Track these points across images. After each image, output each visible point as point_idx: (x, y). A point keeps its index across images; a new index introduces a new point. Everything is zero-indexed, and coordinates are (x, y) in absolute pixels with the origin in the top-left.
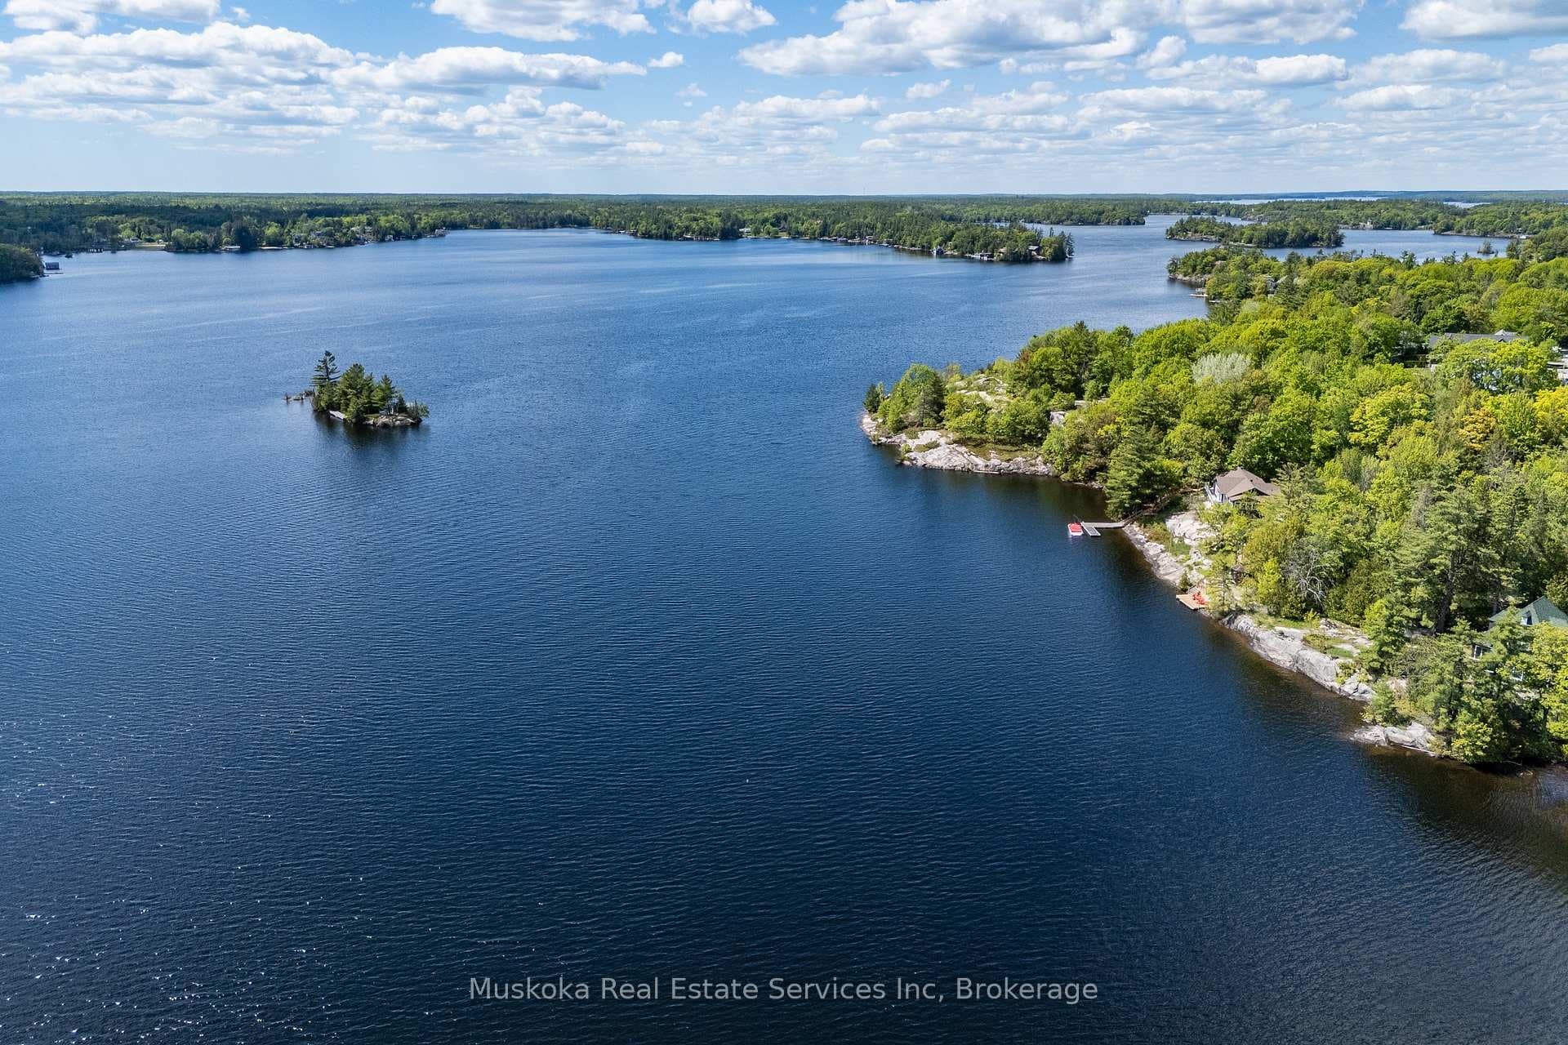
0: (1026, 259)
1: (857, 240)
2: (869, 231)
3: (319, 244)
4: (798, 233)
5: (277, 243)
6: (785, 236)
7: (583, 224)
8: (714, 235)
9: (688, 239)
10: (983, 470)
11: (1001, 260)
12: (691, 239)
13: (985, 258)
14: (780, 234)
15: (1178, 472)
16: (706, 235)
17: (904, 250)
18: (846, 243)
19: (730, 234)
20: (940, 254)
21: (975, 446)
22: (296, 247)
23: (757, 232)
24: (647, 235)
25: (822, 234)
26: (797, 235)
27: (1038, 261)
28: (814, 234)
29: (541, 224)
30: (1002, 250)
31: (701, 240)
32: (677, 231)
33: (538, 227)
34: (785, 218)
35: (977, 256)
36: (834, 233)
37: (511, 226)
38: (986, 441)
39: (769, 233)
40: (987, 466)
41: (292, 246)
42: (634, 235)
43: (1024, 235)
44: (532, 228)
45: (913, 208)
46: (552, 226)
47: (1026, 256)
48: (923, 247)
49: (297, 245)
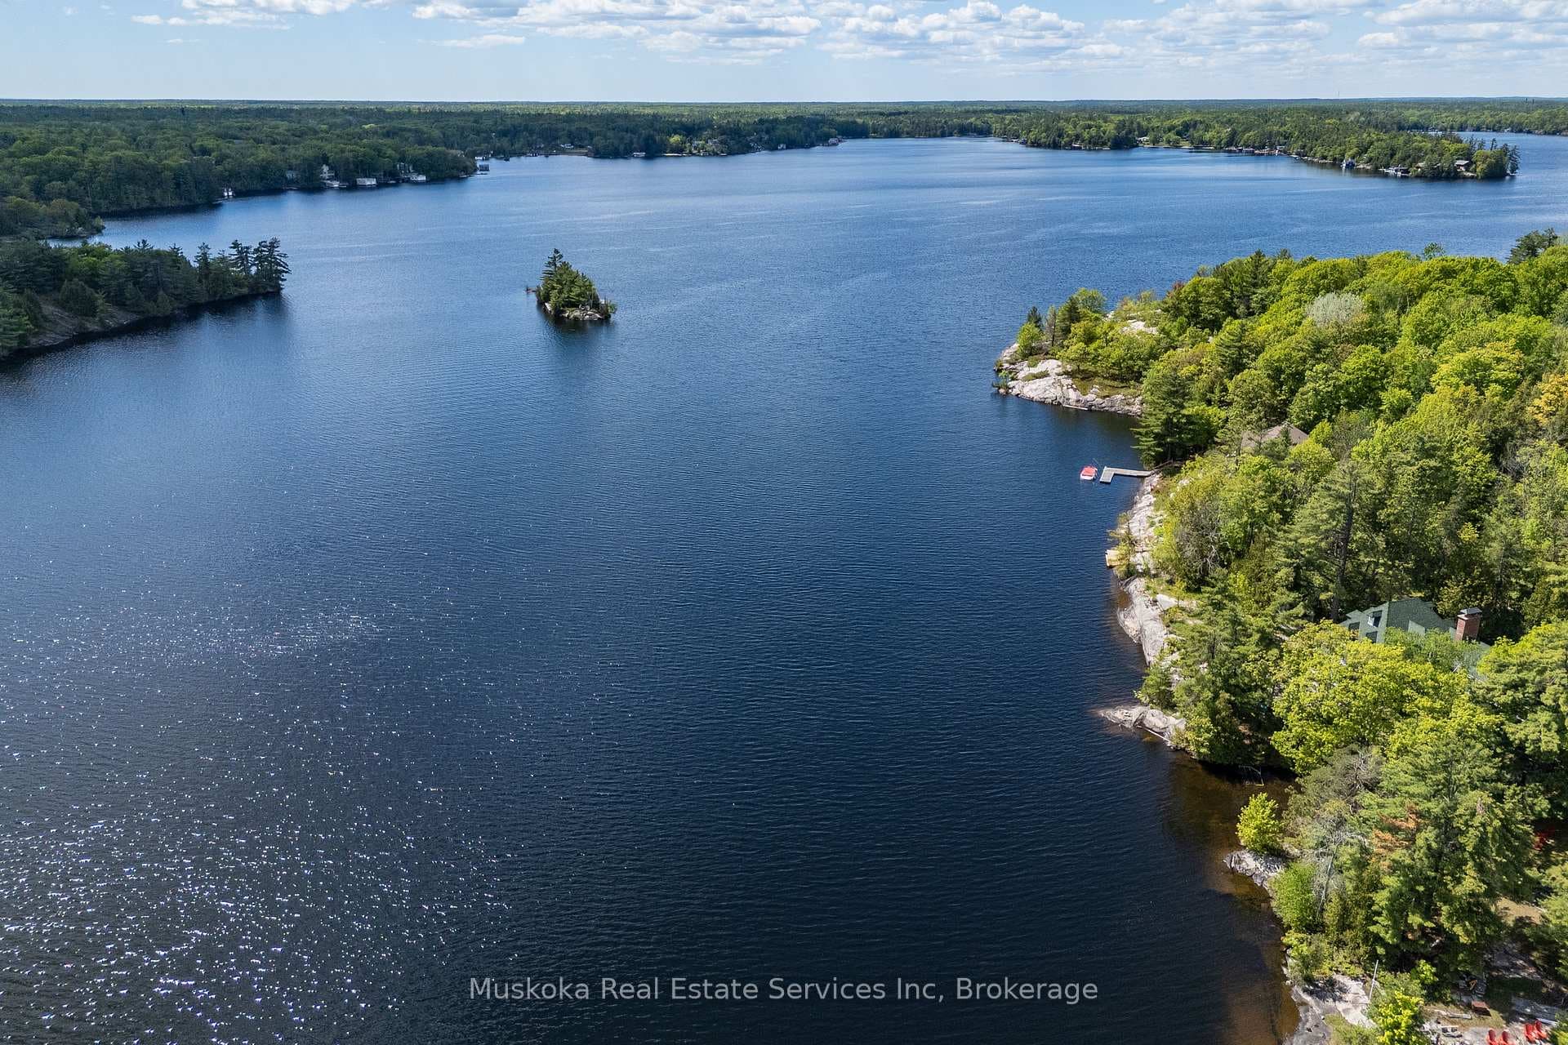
0: (1450, 176)
1: (1265, 151)
2: (1282, 140)
3: (713, 152)
4: (1202, 142)
5: (679, 150)
6: (1186, 146)
7: (984, 132)
8: (1104, 144)
9: (1075, 148)
10: (1073, 404)
11: (1417, 177)
12: (1079, 148)
13: (1399, 174)
14: (1182, 143)
15: (1215, 421)
16: (1095, 144)
17: (1312, 162)
18: (1252, 154)
19: (1123, 143)
20: (1350, 166)
21: (1083, 379)
22: (694, 155)
23: (1155, 141)
24: (1036, 144)
25: (1229, 144)
26: (1200, 146)
27: (1465, 178)
28: (1219, 143)
29: (939, 133)
30: (1420, 164)
31: (1090, 150)
32: (1066, 139)
33: (935, 136)
34: (1195, 126)
35: (1391, 171)
36: (1242, 143)
37: (910, 135)
38: (1095, 374)
39: (1169, 142)
40: (1078, 401)
41: (691, 154)
42: (1024, 143)
43: (1453, 147)
44: (930, 137)
45: (1362, 114)
46: (951, 135)
47: (1449, 173)
48: (1335, 159)
49: (695, 152)
